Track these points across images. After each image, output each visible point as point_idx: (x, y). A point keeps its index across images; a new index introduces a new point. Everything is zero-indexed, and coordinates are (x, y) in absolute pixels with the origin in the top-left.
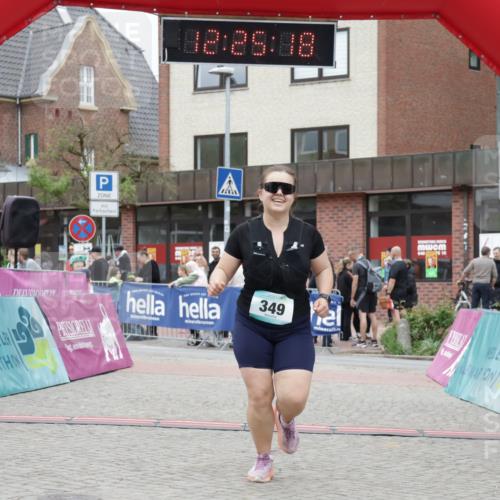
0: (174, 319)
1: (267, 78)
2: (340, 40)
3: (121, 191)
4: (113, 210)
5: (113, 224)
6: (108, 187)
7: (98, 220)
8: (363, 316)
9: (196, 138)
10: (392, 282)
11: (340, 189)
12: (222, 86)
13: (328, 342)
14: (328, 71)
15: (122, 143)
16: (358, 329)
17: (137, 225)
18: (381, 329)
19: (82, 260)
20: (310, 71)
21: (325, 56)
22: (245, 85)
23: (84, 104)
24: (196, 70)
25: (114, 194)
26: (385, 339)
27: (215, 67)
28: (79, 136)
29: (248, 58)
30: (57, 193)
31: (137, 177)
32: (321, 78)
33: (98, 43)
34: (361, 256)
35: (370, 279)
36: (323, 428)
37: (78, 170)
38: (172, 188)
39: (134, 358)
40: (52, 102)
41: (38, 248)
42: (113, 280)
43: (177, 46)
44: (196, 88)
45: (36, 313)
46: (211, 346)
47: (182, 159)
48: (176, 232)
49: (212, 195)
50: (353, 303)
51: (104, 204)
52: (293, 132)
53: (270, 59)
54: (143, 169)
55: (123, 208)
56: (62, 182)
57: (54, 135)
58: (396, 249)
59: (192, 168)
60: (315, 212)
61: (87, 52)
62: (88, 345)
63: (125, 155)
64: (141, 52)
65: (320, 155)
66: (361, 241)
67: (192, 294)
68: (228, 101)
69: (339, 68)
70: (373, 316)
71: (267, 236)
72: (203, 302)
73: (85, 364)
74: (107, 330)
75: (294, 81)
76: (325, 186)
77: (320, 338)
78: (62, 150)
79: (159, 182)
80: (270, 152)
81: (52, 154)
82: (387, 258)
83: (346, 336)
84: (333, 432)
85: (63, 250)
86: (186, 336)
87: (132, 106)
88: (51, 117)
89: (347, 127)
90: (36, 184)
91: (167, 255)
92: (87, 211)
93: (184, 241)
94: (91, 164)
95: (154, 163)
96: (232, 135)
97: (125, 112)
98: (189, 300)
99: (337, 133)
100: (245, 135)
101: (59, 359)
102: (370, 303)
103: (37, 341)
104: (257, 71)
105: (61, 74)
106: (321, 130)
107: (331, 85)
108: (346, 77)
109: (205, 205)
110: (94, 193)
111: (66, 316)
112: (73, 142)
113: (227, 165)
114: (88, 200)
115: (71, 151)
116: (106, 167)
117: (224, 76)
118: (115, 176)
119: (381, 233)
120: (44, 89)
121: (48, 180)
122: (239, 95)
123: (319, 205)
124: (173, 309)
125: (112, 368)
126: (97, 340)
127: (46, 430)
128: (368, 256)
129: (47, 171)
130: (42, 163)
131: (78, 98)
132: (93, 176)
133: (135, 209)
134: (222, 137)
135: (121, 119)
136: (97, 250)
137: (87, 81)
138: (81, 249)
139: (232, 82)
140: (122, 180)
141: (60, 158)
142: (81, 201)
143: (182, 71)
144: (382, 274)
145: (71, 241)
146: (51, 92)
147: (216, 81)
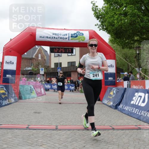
0: (52, 88)
1: (64, 55)
2: (74, 50)
3: (44, 70)
4: (43, 73)
5: (43, 75)
6: (42, 70)
7: (41, 75)
8: (78, 88)
9: (55, 63)
10: (82, 83)
11: (74, 70)
12: (58, 56)
13: (73, 91)
14: (73, 54)
15: (44, 64)
16: (77, 89)
17: (46, 75)
18: (80, 89)
19: (39, 80)
20: (70, 54)
21: (72, 52)
22: (61, 56)
23: (39, 59)
24: (55, 54)
25: (43, 71)
26: (80, 91)
27: (57, 54)
28: (39, 63)
29: (62, 52)
30: (35, 71)
31: (46, 69)
32: (72, 55)
33: (41, 50)
34: (77, 79)
35: (78, 82)
36: (72, 103)
37: (38, 68)
38: (51, 70)
39: (46, 94)
40: (35, 59)
41: (33, 78)
42: (43, 83)
43: (52, 51)
44: (55, 57)
45: (32, 87)
46: (57, 92)
47: (53, 66)
48: (52, 76)
49: (57, 71)
50: (76, 86)
51: (42, 72)
52: (68, 62)
53: (64, 53)
54: (47, 68)
55: (44, 73)
56: (36, 69)
57: (35, 63)
58: (82, 78)
59: (54, 67)
60: (71, 74)
61: (40, 52)
62: (40, 92)
63: (45, 66)
64: (47, 52)
65: (72, 66)
66: (77, 77)
67: (54, 85)
68: (59, 58)
69: (74, 54)
70: (79, 88)
71: (59, 77)
72: (56, 86)
73: (39, 94)
74: (42, 90)
75: (68, 55)
76: (72, 70)
77: (72, 91)
78: (36, 65)
79: (49, 69)
80: (65, 65)
81: (35, 65)
82: (81, 80)
83: (75, 90)
84: (73, 103)
85: (36, 79)
86: (53, 90)
87: (46, 59)
88: (35, 61)
89: (75, 62)
90: (33, 70)
91: (51, 79)
92: (39, 73)
93: (53, 77)
94: (40, 67)
95: (49, 67)
96: (60, 63)
97: (45, 60)
98: (54, 86)
99: (74, 63)
100: (61, 63)
101: (36, 94)
102: (78, 86)
103: (33, 91)
104: (63, 54)
105: (36, 55)
106: (72, 62)
107: (73, 56)
108: (75, 55)
109: (56, 72)
110: (40, 71)
111: (37, 88)
112: (38, 64)
113: (59, 67)
114: (40, 72)
115: (37, 65)
116: (42, 67)
117: (58, 55)
118: (43, 69)
119: (80, 76)
120: (34, 57)
121: (34, 69)
122: (60, 57)
123: (72, 73)
124: (51, 87)
125: (43, 95)
126: (41, 91)
127: (34, 103)
128: (78, 79)
129: (34, 68)
130: (33, 67)
131: (38, 58)
132: (40, 68)
133: (46, 73)
134: (58, 63)
135: (44, 61)
136: (41, 79)
137: (40, 56)
138: (39, 79)
139: (60, 56)
140: (44, 69)
141: (36, 66)
142: (39, 72)
143: (53, 54)
144: (81, 82)
145: (37, 78)
146: (35, 57)
147: (57, 55)
